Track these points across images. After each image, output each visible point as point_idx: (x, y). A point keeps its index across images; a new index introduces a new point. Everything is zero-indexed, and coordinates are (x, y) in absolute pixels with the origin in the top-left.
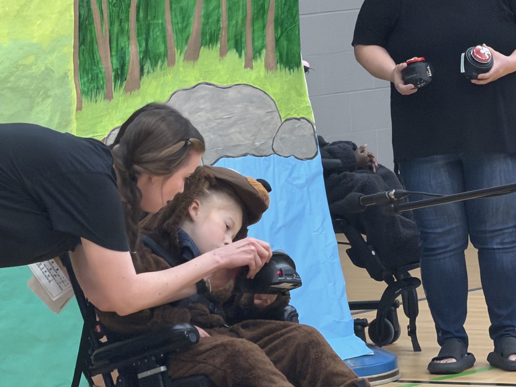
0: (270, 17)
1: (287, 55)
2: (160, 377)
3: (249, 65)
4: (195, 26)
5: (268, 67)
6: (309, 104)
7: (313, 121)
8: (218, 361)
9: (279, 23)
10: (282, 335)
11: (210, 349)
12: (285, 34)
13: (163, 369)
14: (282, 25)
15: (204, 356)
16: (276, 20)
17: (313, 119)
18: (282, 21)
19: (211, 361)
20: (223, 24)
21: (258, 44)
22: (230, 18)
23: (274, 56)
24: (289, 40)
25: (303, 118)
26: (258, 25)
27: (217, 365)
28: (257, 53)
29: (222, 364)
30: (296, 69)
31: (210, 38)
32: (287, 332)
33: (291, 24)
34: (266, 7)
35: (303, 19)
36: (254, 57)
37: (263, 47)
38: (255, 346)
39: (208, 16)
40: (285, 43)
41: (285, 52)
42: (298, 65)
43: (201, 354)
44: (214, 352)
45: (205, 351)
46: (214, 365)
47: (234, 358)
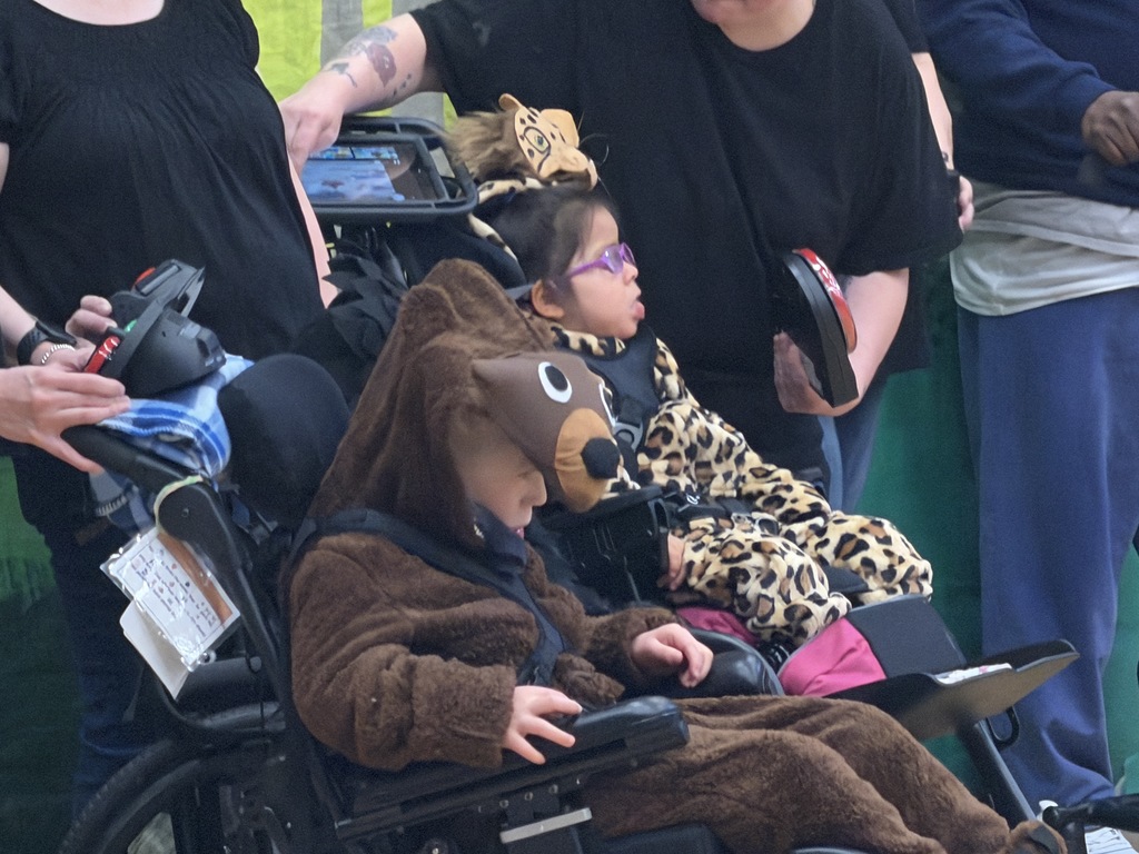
2: (575, 834)
11: (719, 761)
13: (585, 814)
15: (700, 778)
19: (726, 788)
27: (755, 798)
29: (764, 793)
38: (825, 747)
43: (691, 770)
44: (731, 767)
45: (706, 765)
46: (738, 798)
47: (798, 779)
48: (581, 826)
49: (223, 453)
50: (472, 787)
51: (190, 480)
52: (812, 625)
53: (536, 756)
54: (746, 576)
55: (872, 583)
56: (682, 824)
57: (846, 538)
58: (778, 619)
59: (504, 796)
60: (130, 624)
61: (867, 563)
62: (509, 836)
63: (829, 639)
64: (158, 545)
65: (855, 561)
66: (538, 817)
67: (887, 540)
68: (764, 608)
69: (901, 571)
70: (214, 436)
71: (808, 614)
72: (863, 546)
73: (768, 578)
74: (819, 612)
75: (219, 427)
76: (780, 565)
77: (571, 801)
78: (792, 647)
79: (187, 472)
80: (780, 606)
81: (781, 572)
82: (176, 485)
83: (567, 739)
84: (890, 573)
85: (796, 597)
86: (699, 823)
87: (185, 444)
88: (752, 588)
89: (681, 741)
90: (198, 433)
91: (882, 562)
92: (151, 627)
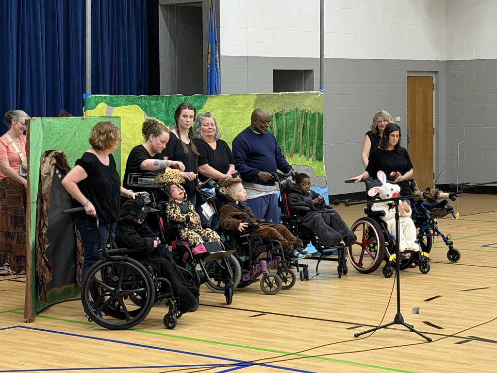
0: (315, 146)
3: (307, 160)
4: (292, 149)
5: (313, 160)
6: (325, 172)
8: (266, 232)
9: (317, 148)
11: (263, 230)
13: (249, 235)
16: (316, 147)
17: (326, 176)
20: (300, 147)
21: (311, 153)
22: (302, 146)
23: (315, 157)
24: (319, 152)
25: (323, 176)
26: (311, 148)
28: (310, 156)
31: (296, 151)
32: (277, 226)
33: (320, 148)
35: (324, 146)
36: (309, 158)
37: (313, 154)
38: (275, 229)
39: (296, 145)
40: (319, 154)
41: (318, 156)
42: (322, 160)
46: (264, 234)
47: (271, 232)
48: (248, 236)
49: (214, 194)
51: (210, 197)
52: (197, 245)
53: (241, 231)
54: (189, 238)
55: (210, 239)
56: (259, 236)
57: (208, 233)
58: (193, 244)
60: (203, 212)
61: (210, 237)
62: (241, 237)
63: (200, 246)
64: (207, 204)
65: (208, 236)
66: (244, 235)
67: (213, 234)
68: (191, 242)
69: (214, 238)
71: (196, 243)
72: (210, 234)
73: (192, 238)
74: (198, 243)
75: (214, 192)
76: (193, 237)
78: (194, 247)
80: (193, 242)
81: (193, 238)
83: (247, 226)
84: (213, 238)
85: (196, 241)
87: (210, 193)
88: (190, 239)
89: (259, 227)
91: (212, 237)
92: (206, 213)
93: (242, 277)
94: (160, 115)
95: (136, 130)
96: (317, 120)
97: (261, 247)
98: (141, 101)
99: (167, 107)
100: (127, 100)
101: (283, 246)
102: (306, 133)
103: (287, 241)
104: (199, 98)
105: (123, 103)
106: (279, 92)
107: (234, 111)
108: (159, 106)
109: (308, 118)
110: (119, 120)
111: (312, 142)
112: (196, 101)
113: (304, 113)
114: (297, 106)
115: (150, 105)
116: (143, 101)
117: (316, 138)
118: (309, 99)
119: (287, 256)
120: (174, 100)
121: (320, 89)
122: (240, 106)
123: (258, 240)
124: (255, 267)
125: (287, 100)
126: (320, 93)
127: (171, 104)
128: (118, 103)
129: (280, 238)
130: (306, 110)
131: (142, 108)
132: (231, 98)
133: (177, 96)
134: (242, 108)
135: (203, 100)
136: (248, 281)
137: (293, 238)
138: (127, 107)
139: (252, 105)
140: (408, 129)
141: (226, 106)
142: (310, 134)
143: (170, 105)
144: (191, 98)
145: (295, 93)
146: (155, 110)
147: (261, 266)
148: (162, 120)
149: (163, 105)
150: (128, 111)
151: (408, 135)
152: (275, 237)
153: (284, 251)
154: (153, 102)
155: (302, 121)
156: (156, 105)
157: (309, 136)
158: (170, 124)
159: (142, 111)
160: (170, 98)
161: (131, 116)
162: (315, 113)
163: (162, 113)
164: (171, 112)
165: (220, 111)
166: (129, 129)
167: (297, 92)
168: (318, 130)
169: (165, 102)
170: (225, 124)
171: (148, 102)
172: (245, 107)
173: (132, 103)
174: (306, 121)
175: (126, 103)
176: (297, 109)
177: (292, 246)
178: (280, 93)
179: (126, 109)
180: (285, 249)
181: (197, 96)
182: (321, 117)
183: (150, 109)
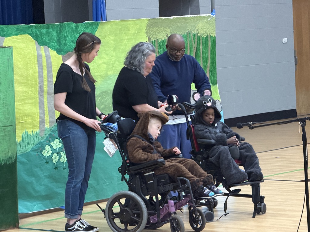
1: (213, 81)
2: (153, 175)
6: (219, 96)
7: (221, 101)
8: (172, 170)
10: (185, 162)
11: (169, 167)
12: (212, 75)
13: (153, 172)
14: (211, 72)
15: (167, 169)
16: (210, 70)
17: (220, 100)
18: (212, 71)
19: (169, 170)
24: (214, 77)
25: (217, 100)
27: (172, 171)
29: (174, 171)
30: (215, 85)
32: (186, 162)
33: (214, 72)
34: (207, 67)
35: (217, 70)
38: (182, 165)
40: (212, 77)
41: (212, 80)
42: (216, 84)
43: (166, 168)
44: (170, 167)
45: (168, 167)
46: (171, 171)
47: (177, 169)
48: (153, 174)
49: (116, 129)
50: (142, 168)
51: (112, 132)
56: (164, 174)
59: (145, 170)
60: (105, 149)
62: (145, 175)
64: (109, 140)
66: (148, 172)
70: (115, 127)
77: (152, 171)
79: (112, 131)
82: (110, 133)
86: (166, 174)
87: (112, 128)
89: (164, 164)
90: (113, 127)
92: (108, 149)
93: (149, 219)
94: (52, 44)
95: (28, 60)
96: (210, 44)
97: (167, 186)
98: (32, 30)
99: (58, 36)
100: (18, 29)
101: (191, 184)
102: (199, 57)
103: (196, 178)
104: (90, 25)
105: (13, 33)
106: (170, 16)
107: (126, 38)
108: (50, 34)
109: (201, 42)
110: (11, 50)
111: (206, 66)
112: (87, 28)
113: (196, 37)
114: (190, 30)
115: (41, 34)
116: (34, 30)
117: (209, 61)
118: (200, 22)
119: (196, 195)
120: (65, 28)
121: (212, 12)
122: (132, 31)
123: (164, 178)
124: (163, 207)
125: (178, 24)
126: (212, 15)
127: (62, 32)
128: (9, 33)
129: (187, 175)
130: (198, 34)
131: (33, 37)
132: (122, 23)
133: (68, 24)
134: (134, 33)
135: (94, 27)
136: (157, 223)
137: (203, 173)
138: (18, 37)
139: (144, 30)
140: (295, 50)
141: (118, 32)
142: (203, 58)
143: (62, 34)
144: (82, 25)
145: (187, 16)
146: (46, 39)
147: (168, 206)
148: (54, 49)
149: (54, 33)
150: (19, 41)
151: (295, 57)
152: (182, 174)
153: (192, 190)
154: (44, 31)
155: (195, 45)
156: (48, 33)
157: (202, 60)
158: (62, 52)
159: (33, 40)
160: (61, 26)
161: (22, 45)
162: (207, 37)
163: (54, 41)
164: (62, 41)
165: (112, 38)
166: (21, 59)
167: (189, 16)
168: (211, 54)
169: (56, 30)
170: (118, 51)
171: (39, 31)
172: (137, 33)
173: (23, 32)
174: (198, 44)
175: (17, 32)
176: (189, 33)
177: (201, 183)
178: (172, 17)
179: (17, 38)
180: (194, 187)
181: (88, 23)
182: (213, 40)
183: (42, 37)
